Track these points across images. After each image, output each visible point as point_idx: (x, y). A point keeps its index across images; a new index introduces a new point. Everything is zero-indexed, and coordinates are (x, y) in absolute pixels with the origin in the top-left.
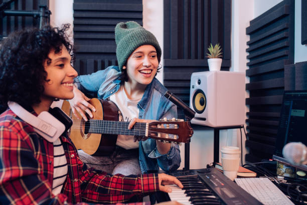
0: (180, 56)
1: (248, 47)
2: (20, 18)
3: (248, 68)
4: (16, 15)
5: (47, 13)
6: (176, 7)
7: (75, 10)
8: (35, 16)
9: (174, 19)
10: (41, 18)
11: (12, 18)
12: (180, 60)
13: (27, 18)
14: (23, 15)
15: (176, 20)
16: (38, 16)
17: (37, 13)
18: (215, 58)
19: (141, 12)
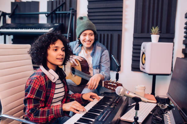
0: (142, 32)
1: (185, 26)
2: (61, 15)
3: (184, 39)
4: (62, 14)
5: (74, 12)
6: (142, 4)
7: (89, 9)
8: (68, 13)
9: (140, 10)
10: (71, 15)
11: (58, 15)
12: (142, 34)
13: (66, 14)
15: (141, 11)
16: (69, 14)
18: (155, 34)
19: (122, 8)
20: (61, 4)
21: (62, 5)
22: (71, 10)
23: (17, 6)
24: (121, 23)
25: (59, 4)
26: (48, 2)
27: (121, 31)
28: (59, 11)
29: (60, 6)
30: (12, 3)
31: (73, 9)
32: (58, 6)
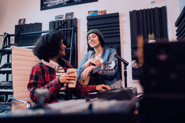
1: (176, 33)
4: (64, 31)
5: (75, 28)
6: (136, 18)
10: (73, 31)
14: (67, 30)
15: (136, 24)
17: (71, 29)
18: (152, 40)
19: (119, 23)
20: (62, 23)
21: (64, 25)
22: (73, 27)
23: (21, 28)
24: (119, 36)
25: (61, 23)
26: (50, 23)
27: (120, 43)
28: (61, 28)
29: (62, 25)
30: (16, 26)
31: (74, 26)
32: (60, 25)
